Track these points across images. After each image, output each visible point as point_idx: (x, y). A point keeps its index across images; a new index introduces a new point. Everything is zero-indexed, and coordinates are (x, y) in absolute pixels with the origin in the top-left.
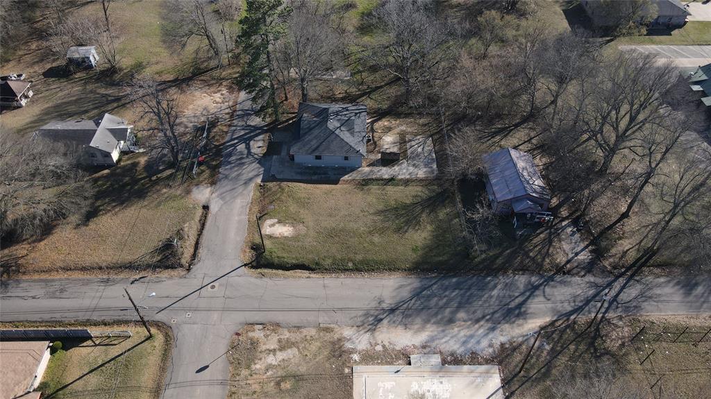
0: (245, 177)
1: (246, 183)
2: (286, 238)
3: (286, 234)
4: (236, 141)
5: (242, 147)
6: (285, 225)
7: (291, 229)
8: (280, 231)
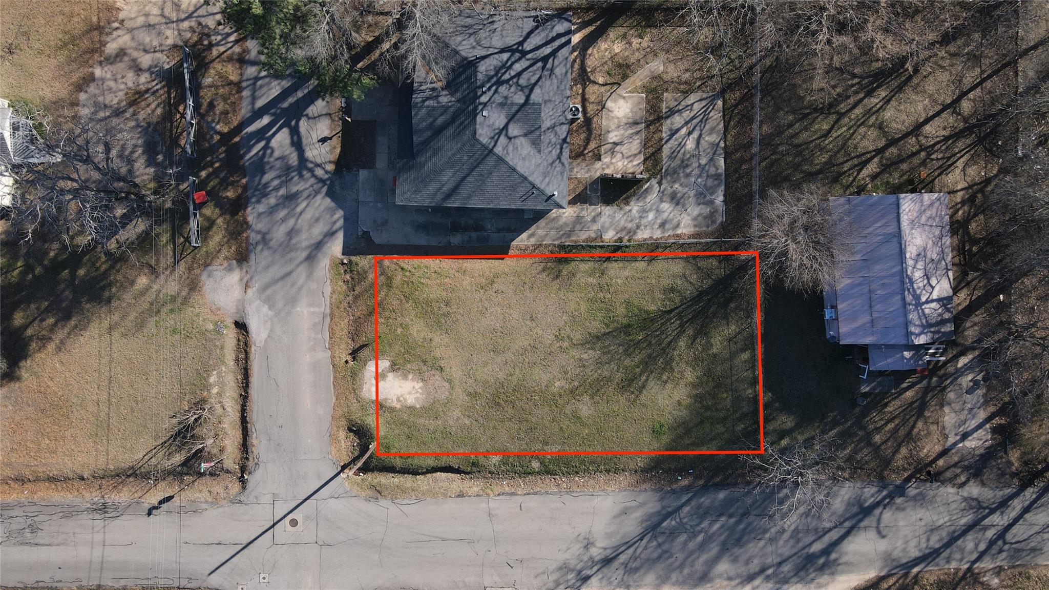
0: (305, 240)
1: (311, 258)
2: (412, 408)
3: (411, 400)
4: (266, 120)
5: (281, 140)
6: (405, 377)
7: (418, 385)
8: (399, 392)
